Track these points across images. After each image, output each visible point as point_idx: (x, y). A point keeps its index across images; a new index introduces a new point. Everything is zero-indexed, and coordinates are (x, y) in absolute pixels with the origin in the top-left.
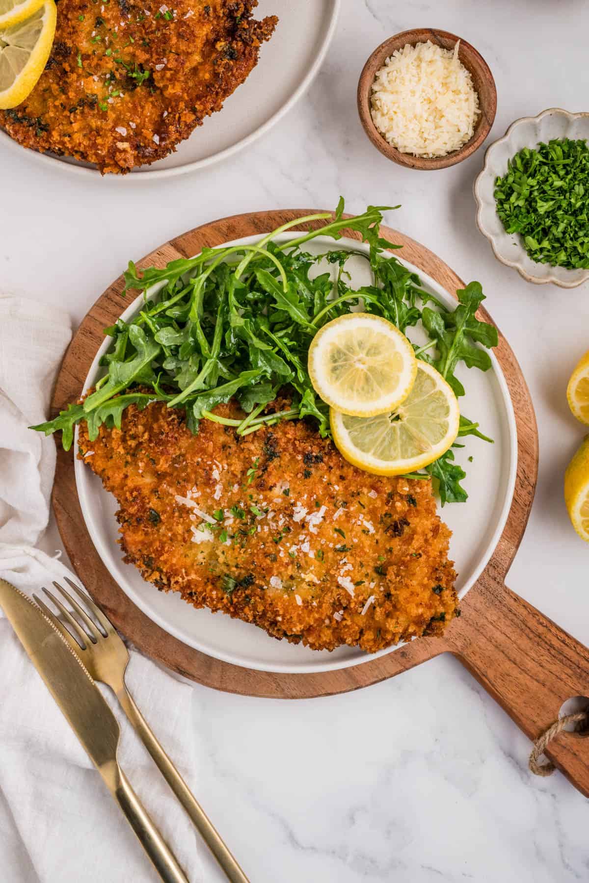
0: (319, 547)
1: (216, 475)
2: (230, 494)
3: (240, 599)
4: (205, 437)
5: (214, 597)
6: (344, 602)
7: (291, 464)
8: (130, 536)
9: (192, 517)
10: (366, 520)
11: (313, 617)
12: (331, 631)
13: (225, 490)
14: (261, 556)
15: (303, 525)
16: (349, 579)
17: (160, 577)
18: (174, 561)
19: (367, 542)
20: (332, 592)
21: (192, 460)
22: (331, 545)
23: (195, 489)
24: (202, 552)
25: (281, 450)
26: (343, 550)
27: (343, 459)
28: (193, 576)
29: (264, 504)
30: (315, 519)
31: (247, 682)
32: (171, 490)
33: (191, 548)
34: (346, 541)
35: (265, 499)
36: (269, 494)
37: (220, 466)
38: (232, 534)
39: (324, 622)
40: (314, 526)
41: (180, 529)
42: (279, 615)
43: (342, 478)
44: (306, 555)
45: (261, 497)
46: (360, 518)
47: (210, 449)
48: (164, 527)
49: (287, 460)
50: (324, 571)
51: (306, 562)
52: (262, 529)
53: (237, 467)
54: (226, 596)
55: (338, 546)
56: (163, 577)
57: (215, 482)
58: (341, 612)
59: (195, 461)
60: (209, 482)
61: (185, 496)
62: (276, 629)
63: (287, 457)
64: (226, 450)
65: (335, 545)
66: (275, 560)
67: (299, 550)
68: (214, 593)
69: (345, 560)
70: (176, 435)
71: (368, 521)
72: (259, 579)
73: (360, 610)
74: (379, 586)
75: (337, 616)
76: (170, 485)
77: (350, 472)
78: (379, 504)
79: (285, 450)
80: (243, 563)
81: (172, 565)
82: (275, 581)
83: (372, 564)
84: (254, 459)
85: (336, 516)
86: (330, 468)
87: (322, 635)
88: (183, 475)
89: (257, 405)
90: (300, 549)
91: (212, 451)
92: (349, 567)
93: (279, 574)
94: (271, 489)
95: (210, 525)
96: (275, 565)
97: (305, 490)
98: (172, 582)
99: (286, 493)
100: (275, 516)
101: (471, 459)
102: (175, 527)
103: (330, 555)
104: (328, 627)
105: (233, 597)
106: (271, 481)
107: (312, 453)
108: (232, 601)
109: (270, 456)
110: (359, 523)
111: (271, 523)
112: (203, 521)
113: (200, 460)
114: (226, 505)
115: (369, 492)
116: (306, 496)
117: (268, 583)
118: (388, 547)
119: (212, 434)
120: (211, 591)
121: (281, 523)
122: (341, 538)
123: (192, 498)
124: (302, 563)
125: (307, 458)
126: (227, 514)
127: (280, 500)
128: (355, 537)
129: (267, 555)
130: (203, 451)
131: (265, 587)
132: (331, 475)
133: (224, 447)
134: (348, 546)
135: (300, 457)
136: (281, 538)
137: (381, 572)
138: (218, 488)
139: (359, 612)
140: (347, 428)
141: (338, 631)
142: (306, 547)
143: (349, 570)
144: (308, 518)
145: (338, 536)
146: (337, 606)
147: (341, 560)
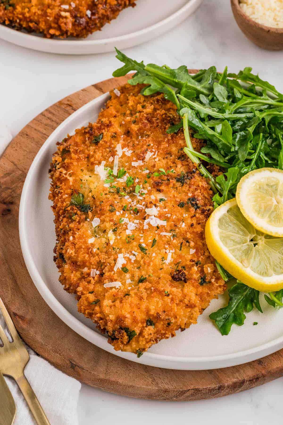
0: (136, 235)
1: (148, 157)
2: (140, 171)
3: (71, 211)
4: (169, 140)
5: (64, 197)
6: (106, 270)
9: (111, 159)
10: (172, 255)
13: (141, 167)
16: (125, 262)
18: (75, 163)
19: (157, 262)
23: (131, 151)
24: (90, 177)
25: (188, 183)
26: (142, 249)
28: (71, 179)
29: (146, 192)
30: (154, 222)
33: (89, 169)
34: (150, 250)
35: (149, 191)
36: (154, 191)
37: (155, 156)
38: (113, 185)
40: (149, 224)
41: (98, 156)
43: (192, 226)
44: (126, 229)
45: (149, 188)
46: (171, 251)
47: (163, 147)
48: (94, 148)
49: (184, 189)
51: (121, 232)
52: (128, 199)
54: (68, 203)
55: (144, 245)
58: (98, 273)
59: (150, 143)
61: (123, 148)
64: (168, 155)
65: (143, 243)
66: (111, 211)
67: (127, 223)
68: (67, 196)
69: (136, 253)
70: (160, 124)
71: (172, 257)
72: (92, 213)
73: (106, 282)
77: (199, 229)
78: (188, 257)
79: (190, 185)
81: (71, 163)
82: (96, 221)
84: (172, 170)
85: (164, 233)
86: (195, 216)
87: (74, 273)
92: (133, 258)
93: (103, 221)
94: (158, 190)
95: (112, 172)
96: (107, 215)
97: (170, 208)
98: (59, 170)
99: (161, 200)
100: (141, 200)
101: (255, 324)
102: (98, 153)
103: (135, 243)
104: (82, 273)
105: (70, 207)
107: (198, 200)
109: (181, 180)
110: (167, 251)
111: (135, 201)
112: (112, 168)
113: (152, 145)
114: (131, 173)
115: (193, 248)
116: (166, 210)
117: (93, 219)
121: (139, 205)
122: (151, 245)
123: (123, 153)
124: (119, 231)
125: (193, 199)
126: (125, 177)
127: (154, 199)
128: (157, 253)
130: (159, 143)
131: (88, 220)
132: (190, 219)
134: (147, 252)
135: (190, 195)
136: (128, 210)
138: (140, 162)
140: (228, 211)
141: (83, 280)
143: (130, 260)
145: (151, 242)
146: (101, 267)
147: (135, 251)
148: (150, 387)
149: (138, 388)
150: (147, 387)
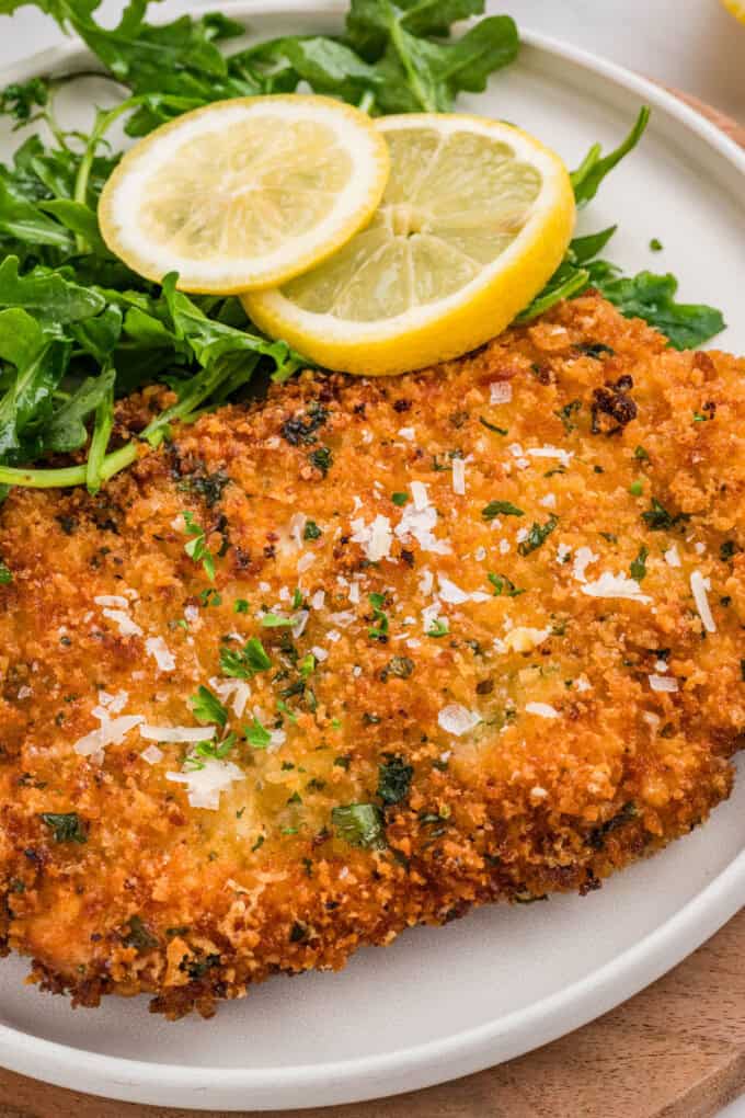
0: (482, 572)
1: (126, 626)
2: (190, 641)
3: (414, 834)
5: (353, 880)
6: (646, 639)
7: (269, 473)
8: (47, 929)
9: (151, 756)
10: (532, 449)
11: (611, 723)
12: (681, 735)
13: (174, 643)
14: (373, 690)
15: (408, 557)
17: (190, 946)
18: (191, 882)
19: (577, 482)
20: (598, 638)
21: (46, 645)
22: (505, 547)
23: (103, 696)
24: (239, 814)
25: (221, 463)
26: (540, 534)
27: (370, 378)
28: (266, 879)
29: (284, 594)
30: (420, 521)
31: (624, 1095)
32: (54, 752)
33: (205, 833)
34: (531, 517)
35: (277, 583)
36: (278, 568)
37: (120, 601)
38: (273, 720)
39: (646, 728)
40: (431, 538)
41: (144, 804)
42: (531, 784)
43: (402, 407)
44: (466, 609)
45: (265, 587)
46: (516, 454)
47: (69, 589)
48: (105, 833)
49: (251, 471)
50: (541, 611)
51: (485, 625)
52: (328, 646)
53: (157, 569)
54: (375, 856)
55: (523, 538)
56: (198, 942)
57: (137, 644)
58: (661, 666)
59: (56, 641)
60: (123, 655)
61: (93, 727)
62: (558, 846)
63: (247, 467)
64: (104, 563)
65: (511, 541)
66: (409, 672)
67: (446, 609)
68: (344, 874)
69: (563, 550)
71: (540, 447)
72: (415, 749)
73: (695, 625)
74: (689, 549)
75: (661, 686)
76: (46, 740)
77: (410, 389)
78: (528, 399)
79: (229, 458)
80: (347, 739)
81: (195, 895)
82: (452, 722)
83: (632, 518)
84: (178, 524)
85: (459, 485)
86: (359, 411)
87: (669, 760)
88: (55, 694)
89: (91, 422)
90: (445, 605)
91: (74, 590)
93: (448, 695)
94: (270, 553)
95: (205, 747)
96: (422, 680)
97: (343, 492)
98: (230, 933)
99: (311, 534)
100: (328, 596)
101: (656, 246)
102: (128, 812)
103: (522, 566)
104: (667, 731)
105: (395, 843)
106: (256, 537)
107: (292, 416)
108: (398, 854)
109: (210, 492)
110: (522, 463)
111: (333, 617)
112: (184, 748)
113: (63, 630)
114: (203, 669)
115: (487, 394)
116: (357, 499)
117: (443, 740)
118: (629, 453)
119: (43, 560)
120: (334, 877)
121: (354, 597)
122: (512, 518)
123: (114, 716)
124: (479, 634)
125: (293, 432)
126: (224, 690)
127: (310, 556)
128: (543, 493)
129: (381, 676)
130: (57, 609)
131: (445, 755)
132: (377, 423)
133: (96, 559)
134: (545, 522)
135: (275, 442)
136: (384, 625)
137: (665, 519)
138: (154, 646)
139: (697, 630)
141: (695, 720)
142: (452, 593)
143: (591, 563)
144: (401, 529)
145: (503, 521)
146: (640, 663)
147: (554, 557)
148: (716, 1069)
149: (684, 1101)
150: (706, 1077)
